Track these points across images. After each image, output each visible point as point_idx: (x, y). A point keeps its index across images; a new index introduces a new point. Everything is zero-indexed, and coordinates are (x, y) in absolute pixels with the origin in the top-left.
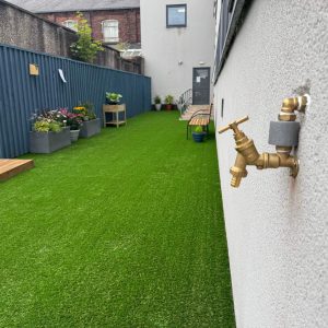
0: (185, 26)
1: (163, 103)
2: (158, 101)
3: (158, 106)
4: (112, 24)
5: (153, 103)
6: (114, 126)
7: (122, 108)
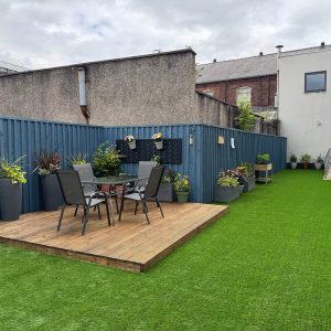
0: (324, 90)
1: (298, 161)
2: (294, 159)
3: (294, 165)
4: (246, 91)
5: (288, 161)
6: (264, 183)
7: (270, 167)
